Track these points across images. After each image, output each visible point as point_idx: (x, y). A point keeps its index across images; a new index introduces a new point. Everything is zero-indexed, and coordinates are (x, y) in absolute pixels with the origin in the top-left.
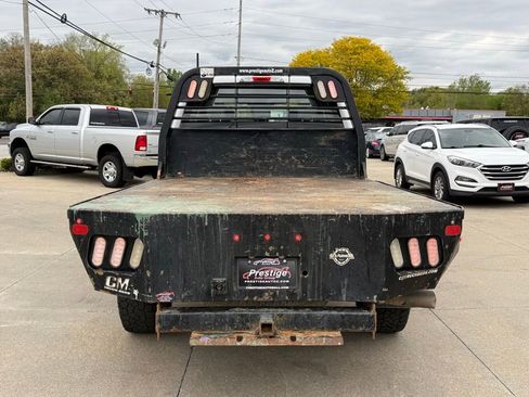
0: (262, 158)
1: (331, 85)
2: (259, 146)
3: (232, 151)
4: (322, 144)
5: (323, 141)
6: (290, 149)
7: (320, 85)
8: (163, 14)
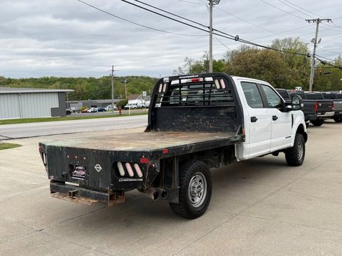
0: (193, 122)
1: (222, 81)
2: (191, 115)
3: (180, 118)
4: (222, 114)
5: (222, 112)
6: (206, 117)
7: (217, 82)
8: (319, 21)
